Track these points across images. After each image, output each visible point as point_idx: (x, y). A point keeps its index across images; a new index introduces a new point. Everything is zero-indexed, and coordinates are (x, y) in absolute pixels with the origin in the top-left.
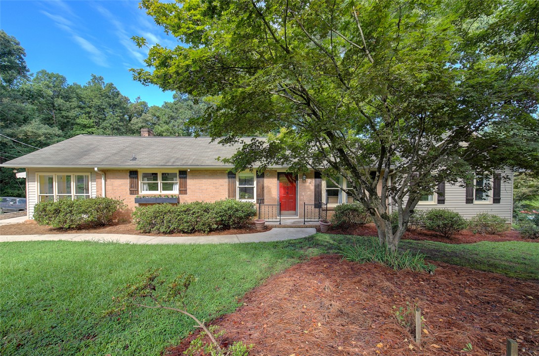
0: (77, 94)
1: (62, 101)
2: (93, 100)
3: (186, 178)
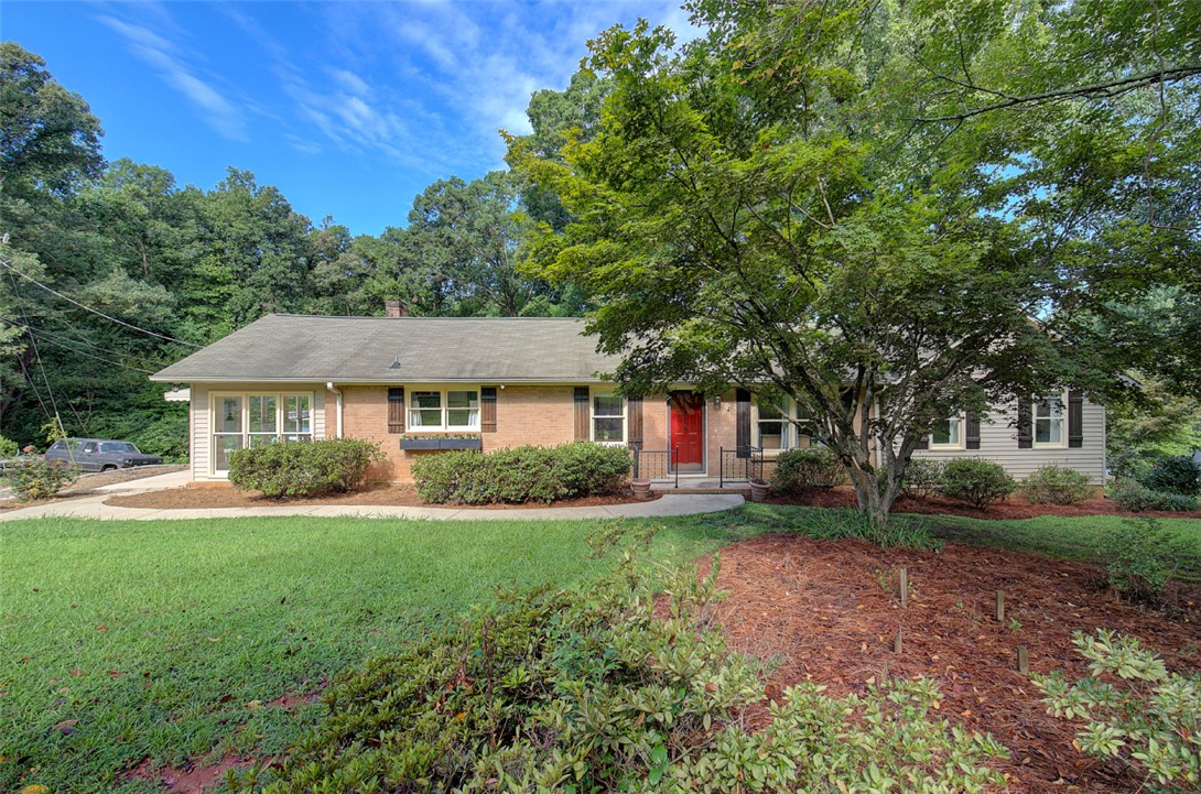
0: (196, 211)
1: (165, 225)
2: (234, 224)
3: (494, 401)
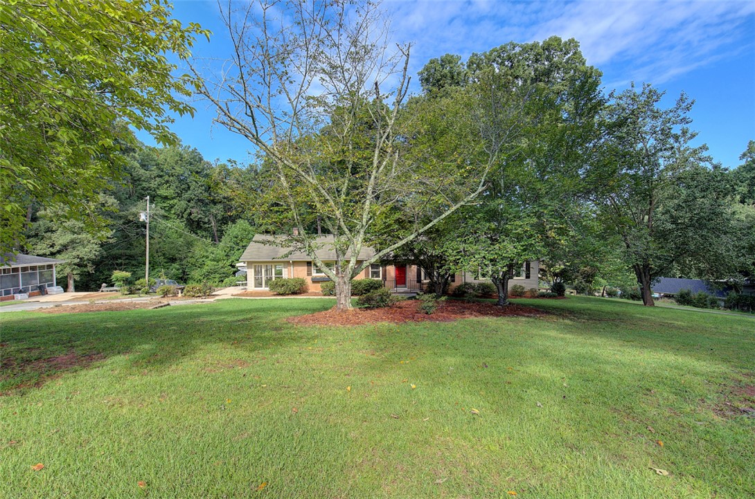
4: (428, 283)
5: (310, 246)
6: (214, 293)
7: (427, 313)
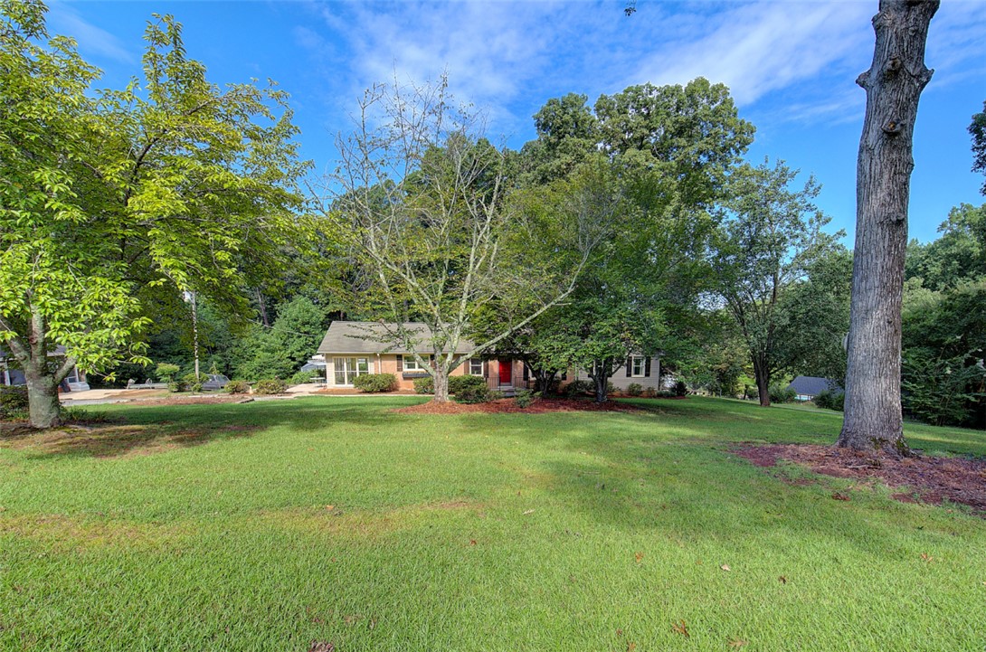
4: (535, 381)
5: (409, 343)
6: (288, 390)
7: (521, 407)
